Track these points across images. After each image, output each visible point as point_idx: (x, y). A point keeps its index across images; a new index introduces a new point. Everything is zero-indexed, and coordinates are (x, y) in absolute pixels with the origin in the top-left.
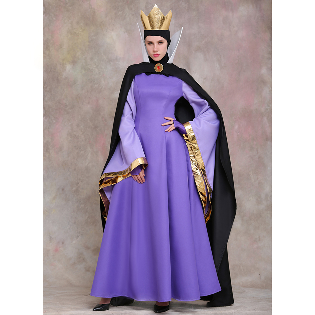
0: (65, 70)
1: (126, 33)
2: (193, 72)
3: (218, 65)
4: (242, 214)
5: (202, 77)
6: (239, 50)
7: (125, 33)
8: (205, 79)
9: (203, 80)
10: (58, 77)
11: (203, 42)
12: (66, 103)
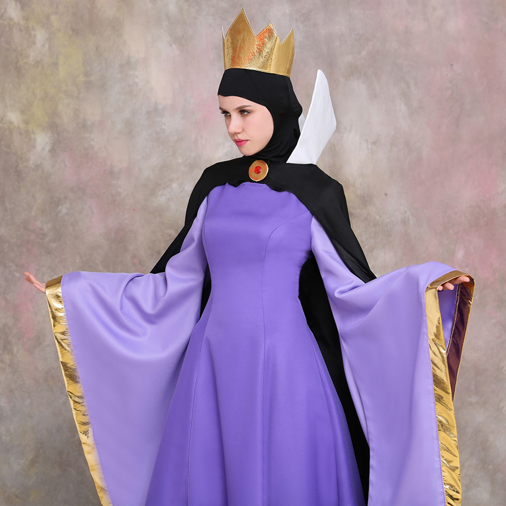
0: (34, 147)
1: (174, 46)
2: (345, 128)
3: (403, 108)
4: (490, 467)
5: (367, 140)
6: (452, 65)
7: (171, 45)
8: (374, 143)
9: (370, 146)
10: (17, 166)
11: (364, 53)
12: (41, 229)
